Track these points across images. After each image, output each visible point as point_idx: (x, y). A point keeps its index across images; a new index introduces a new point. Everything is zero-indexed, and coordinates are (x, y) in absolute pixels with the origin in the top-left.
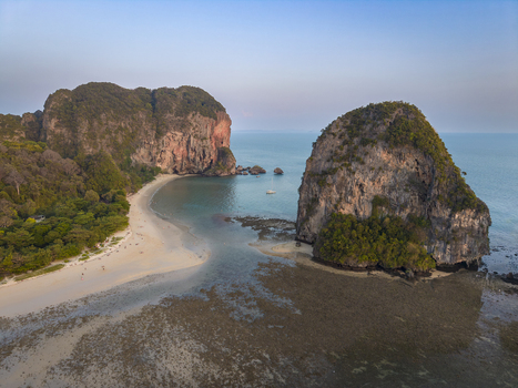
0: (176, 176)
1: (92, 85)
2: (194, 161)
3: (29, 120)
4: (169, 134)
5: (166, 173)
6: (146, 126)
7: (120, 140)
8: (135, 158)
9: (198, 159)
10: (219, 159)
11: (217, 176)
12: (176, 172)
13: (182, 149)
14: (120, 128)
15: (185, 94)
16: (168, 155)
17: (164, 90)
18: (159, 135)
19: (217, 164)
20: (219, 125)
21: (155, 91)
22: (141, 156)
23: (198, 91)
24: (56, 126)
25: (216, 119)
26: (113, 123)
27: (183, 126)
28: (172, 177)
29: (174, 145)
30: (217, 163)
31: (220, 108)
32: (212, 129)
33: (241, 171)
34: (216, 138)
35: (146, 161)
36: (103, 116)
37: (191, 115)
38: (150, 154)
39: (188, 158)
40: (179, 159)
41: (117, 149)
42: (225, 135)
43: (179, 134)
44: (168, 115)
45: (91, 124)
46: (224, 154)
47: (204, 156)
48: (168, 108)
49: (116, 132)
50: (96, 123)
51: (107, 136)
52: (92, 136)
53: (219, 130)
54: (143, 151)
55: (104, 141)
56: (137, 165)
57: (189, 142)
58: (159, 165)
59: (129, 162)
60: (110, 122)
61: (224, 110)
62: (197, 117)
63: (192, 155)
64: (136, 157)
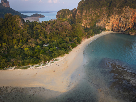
0: (112, 32)
2: (120, 27)
3: (75, 10)
4: (113, 16)
5: (109, 30)
6: (105, 13)
7: (94, 18)
8: (97, 24)
9: (122, 26)
10: (133, 27)
12: (112, 30)
13: (117, 22)
14: (95, 14)
16: (111, 24)
18: (109, 16)
22: (100, 24)
26: (93, 12)
27: (119, 13)
28: (110, 32)
29: (114, 20)
32: (134, 14)
34: (135, 17)
35: (102, 26)
36: (90, 9)
37: (124, 8)
38: (104, 23)
39: (118, 26)
40: (115, 26)
43: (117, 16)
44: (115, 8)
45: (86, 12)
47: (126, 26)
48: (115, 5)
49: (93, 15)
50: (88, 12)
51: (90, 16)
52: (86, 16)
54: (102, 22)
55: (89, 18)
56: (98, 27)
57: (120, 19)
59: (95, 25)
62: (127, 9)
63: (120, 24)
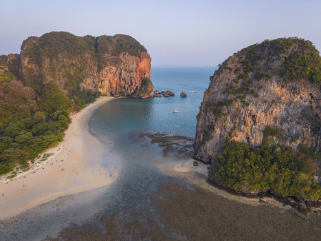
0: (112, 98)
1: (53, 34)
2: (124, 87)
3: (12, 58)
4: (107, 68)
5: (106, 95)
6: (91, 63)
7: (72, 73)
8: (82, 85)
9: (127, 86)
10: (142, 86)
11: (141, 98)
12: (112, 95)
13: (116, 79)
14: (72, 65)
15: (118, 40)
16: (106, 83)
17: (104, 37)
18: (100, 69)
19: (141, 90)
20: (143, 62)
21: (98, 38)
22: (87, 84)
23: (128, 38)
24: (28, 63)
25: (140, 57)
26: (67, 61)
27: (116, 63)
28: (109, 98)
29: (111, 76)
30: (141, 88)
31: (143, 49)
32: (137, 64)
33: (157, 95)
34: (140, 71)
35: (91, 88)
36: (59, 55)
37: (122, 55)
38: (94, 82)
39: (120, 86)
40: (114, 86)
41: (70, 79)
42: (147, 69)
43: (114, 68)
44: (106, 55)
45: (51, 61)
46: (145, 82)
47: (132, 84)
48: (106, 50)
49: (69, 67)
50: (55, 61)
51: (63, 70)
52: (52, 70)
53: (143, 65)
54: (89, 81)
55: (60, 73)
56: (84, 90)
57: (120, 74)
58: (100, 90)
59: (79, 88)
60: (65, 60)
61: (146, 51)
62: (126, 56)
63: (123, 83)
64: (84, 85)
